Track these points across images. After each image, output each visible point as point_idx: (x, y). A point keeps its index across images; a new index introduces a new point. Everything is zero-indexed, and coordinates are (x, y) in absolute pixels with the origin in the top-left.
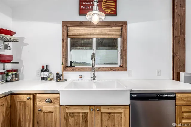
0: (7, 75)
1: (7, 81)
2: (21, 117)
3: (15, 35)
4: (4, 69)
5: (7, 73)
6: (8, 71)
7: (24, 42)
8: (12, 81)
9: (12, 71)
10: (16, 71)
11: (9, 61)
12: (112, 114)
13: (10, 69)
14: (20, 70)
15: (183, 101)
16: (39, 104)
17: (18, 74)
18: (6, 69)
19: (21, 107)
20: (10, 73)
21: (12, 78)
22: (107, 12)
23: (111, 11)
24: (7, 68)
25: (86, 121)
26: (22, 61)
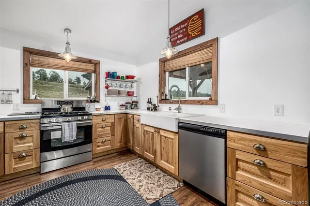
1: (132, 109)
4: (131, 101)
6: (133, 102)
7: (141, 81)
9: (135, 102)
10: (137, 102)
11: (132, 95)
12: (167, 139)
14: (139, 102)
15: (237, 143)
17: (137, 105)
20: (133, 104)
21: (134, 107)
22: (194, 34)
23: (197, 33)
25: (153, 139)
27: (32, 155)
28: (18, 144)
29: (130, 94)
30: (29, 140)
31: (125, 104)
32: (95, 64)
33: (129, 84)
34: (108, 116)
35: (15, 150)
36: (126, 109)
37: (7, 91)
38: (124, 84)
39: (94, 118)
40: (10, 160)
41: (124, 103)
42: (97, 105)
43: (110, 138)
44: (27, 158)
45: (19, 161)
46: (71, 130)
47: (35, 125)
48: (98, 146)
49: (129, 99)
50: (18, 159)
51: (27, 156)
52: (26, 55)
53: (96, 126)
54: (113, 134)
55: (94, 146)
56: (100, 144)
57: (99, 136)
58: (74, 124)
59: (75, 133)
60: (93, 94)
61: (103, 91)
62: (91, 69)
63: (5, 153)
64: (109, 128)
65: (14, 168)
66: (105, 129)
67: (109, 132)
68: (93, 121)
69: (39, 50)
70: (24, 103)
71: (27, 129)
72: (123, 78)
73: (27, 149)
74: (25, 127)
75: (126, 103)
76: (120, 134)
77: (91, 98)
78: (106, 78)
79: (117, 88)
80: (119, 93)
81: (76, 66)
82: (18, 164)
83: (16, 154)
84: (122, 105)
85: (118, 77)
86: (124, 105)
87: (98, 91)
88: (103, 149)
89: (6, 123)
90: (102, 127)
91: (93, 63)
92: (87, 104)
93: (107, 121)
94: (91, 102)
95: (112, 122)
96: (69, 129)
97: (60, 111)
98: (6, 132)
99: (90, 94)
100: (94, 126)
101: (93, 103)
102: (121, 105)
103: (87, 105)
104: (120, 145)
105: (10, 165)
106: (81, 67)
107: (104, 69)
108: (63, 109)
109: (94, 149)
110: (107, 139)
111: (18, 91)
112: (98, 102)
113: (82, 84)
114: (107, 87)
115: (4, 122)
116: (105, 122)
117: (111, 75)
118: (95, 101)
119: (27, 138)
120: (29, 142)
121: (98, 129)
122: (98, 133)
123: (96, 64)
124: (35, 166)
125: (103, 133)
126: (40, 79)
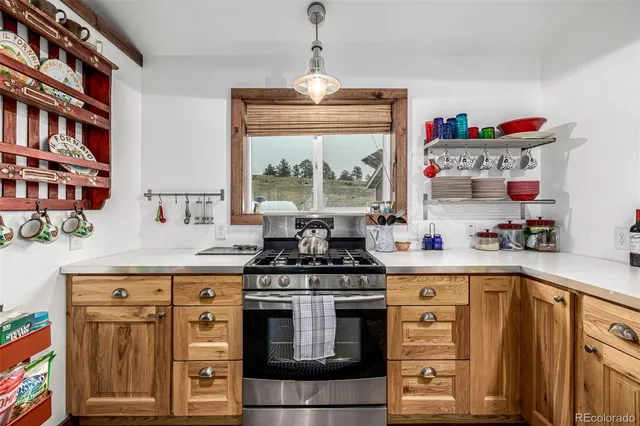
0: (528, 233)
1: (527, 248)
2: (542, 341)
3: (544, 125)
4: (523, 218)
5: (528, 229)
6: (531, 223)
7: (572, 136)
8: (538, 250)
9: (540, 222)
10: (551, 223)
11: (530, 197)
13: (534, 217)
14: (562, 224)
16: (589, 328)
17: (554, 234)
18: (527, 218)
19: (543, 315)
20: (534, 229)
21: (539, 241)
24: (529, 215)
26: (566, 195)
27: (225, 378)
28: (198, 339)
29: (519, 193)
30: (219, 333)
31: (498, 231)
32: (392, 104)
33: (515, 157)
34: (445, 281)
35: (191, 355)
36: (502, 247)
37: (205, 195)
38: (493, 158)
39: (392, 283)
40: (183, 379)
41: (490, 224)
42: (399, 233)
43: (452, 366)
44: (216, 382)
45: (201, 386)
46: (318, 320)
47: (232, 291)
48: (407, 390)
49: (514, 212)
50: (197, 381)
51: (214, 377)
52: (236, 108)
53: (398, 315)
54: (463, 354)
55: (392, 388)
56: (413, 382)
57: (410, 353)
58: (329, 301)
59: (330, 335)
60: (387, 195)
61: (417, 185)
62: (382, 119)
63: (173, 360)
64: (449, 326)
65: (190, 404)
66: (432, 327)
67: (448, 342)
68: (390, 293)
69: (259, 89)
70: (233, 222)
71: (215, 301)
72: (488, 133)
73: (215, 356)
74: (212, 295)
75: (502, 226)
76: (494, 359)
77: (382, 208)
78: (427, 141)
79: (465, 173)
80: (475, 190)
81: (343, 118)
82: (197, 393)
83: (195, 368)
84: (484, 235)
85: (473, 133)
86: (494, 235)
87: (400, 186)
88: (425, 405)
89: (176, 279)
90: (422, 321)
91: (386, 101)
92: (368, 228)
93: (440, 298)
94: (382, 221)
95: (458, 306)
96: (314, 318)
97: (298, 249)
98: (175, 303)
99: (379, 197)
100: (391, 312)
101: (386, 226)
102: (481, 235)
103: (369, 231)
104: (495, 404)
105: (182, 393)
106: (355, 117)
107: (420, 113)
108: (305, 244)
109: (392, 400)
110: (441, 367)
111: (222, 195)
112: (402, 221)
113: (364, 179)
114: (431, 172)
115: (172, 275)
116: (432, 302)
117: (444, 130)
118: (393, 220)
119: (216, 326)
120: (220, 339)
121: (406, 326)
122: (407, 343)
123: (395, 101)
124: (231, 410)
125: (423, 343)
126: (305, 176)
